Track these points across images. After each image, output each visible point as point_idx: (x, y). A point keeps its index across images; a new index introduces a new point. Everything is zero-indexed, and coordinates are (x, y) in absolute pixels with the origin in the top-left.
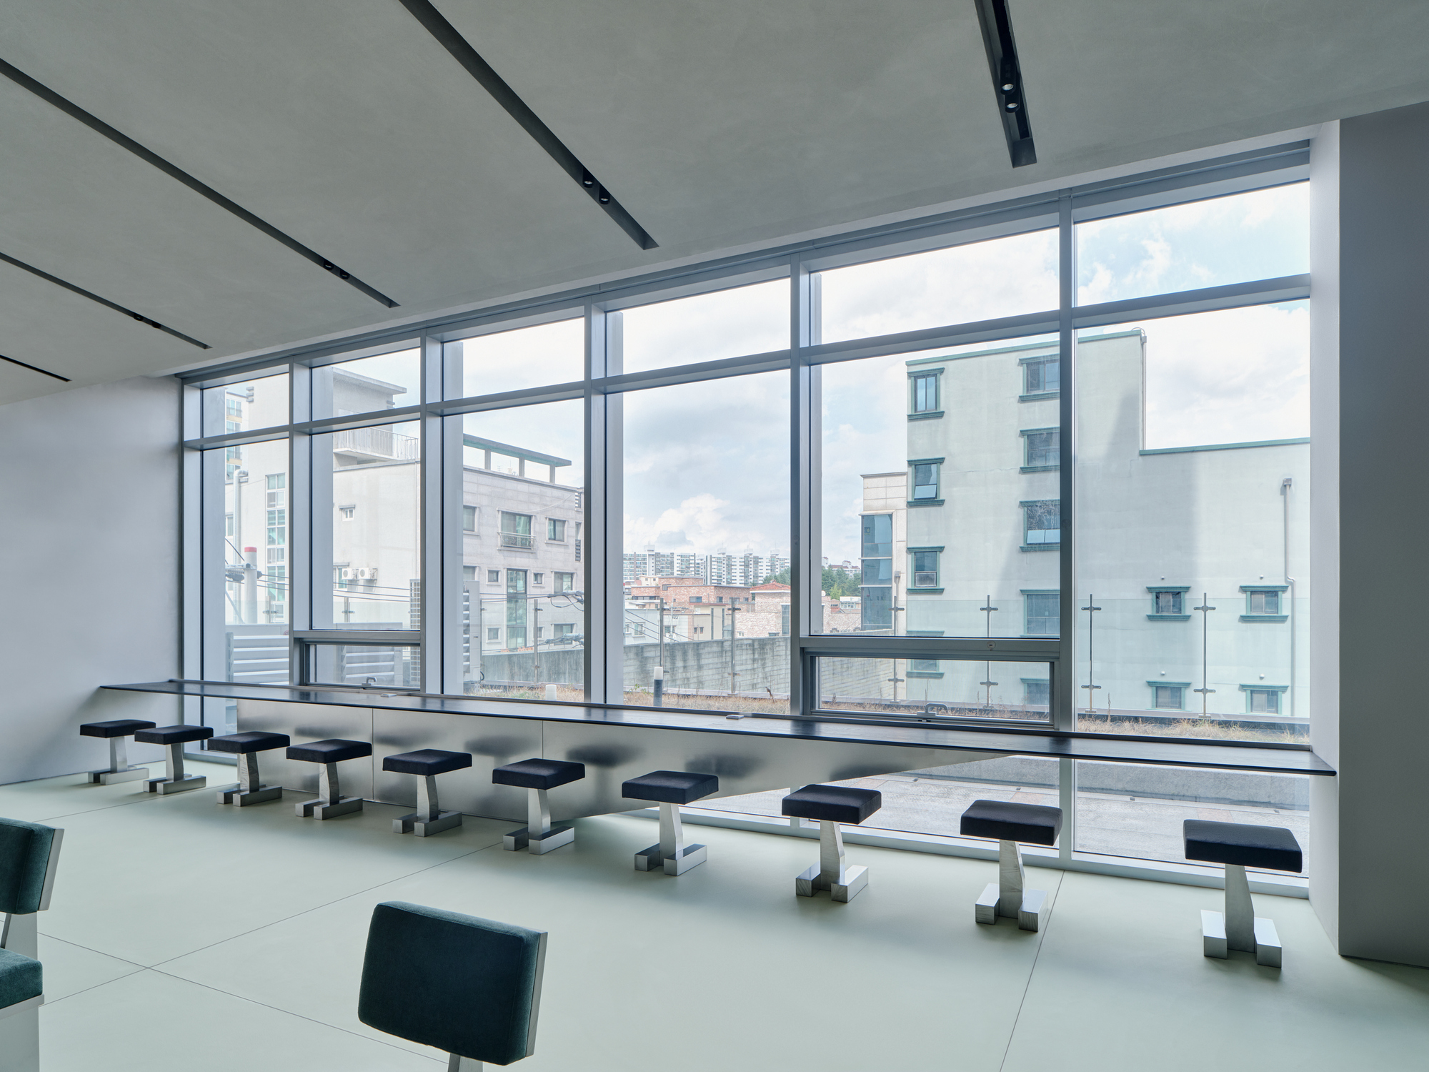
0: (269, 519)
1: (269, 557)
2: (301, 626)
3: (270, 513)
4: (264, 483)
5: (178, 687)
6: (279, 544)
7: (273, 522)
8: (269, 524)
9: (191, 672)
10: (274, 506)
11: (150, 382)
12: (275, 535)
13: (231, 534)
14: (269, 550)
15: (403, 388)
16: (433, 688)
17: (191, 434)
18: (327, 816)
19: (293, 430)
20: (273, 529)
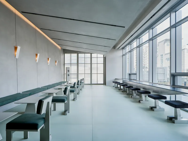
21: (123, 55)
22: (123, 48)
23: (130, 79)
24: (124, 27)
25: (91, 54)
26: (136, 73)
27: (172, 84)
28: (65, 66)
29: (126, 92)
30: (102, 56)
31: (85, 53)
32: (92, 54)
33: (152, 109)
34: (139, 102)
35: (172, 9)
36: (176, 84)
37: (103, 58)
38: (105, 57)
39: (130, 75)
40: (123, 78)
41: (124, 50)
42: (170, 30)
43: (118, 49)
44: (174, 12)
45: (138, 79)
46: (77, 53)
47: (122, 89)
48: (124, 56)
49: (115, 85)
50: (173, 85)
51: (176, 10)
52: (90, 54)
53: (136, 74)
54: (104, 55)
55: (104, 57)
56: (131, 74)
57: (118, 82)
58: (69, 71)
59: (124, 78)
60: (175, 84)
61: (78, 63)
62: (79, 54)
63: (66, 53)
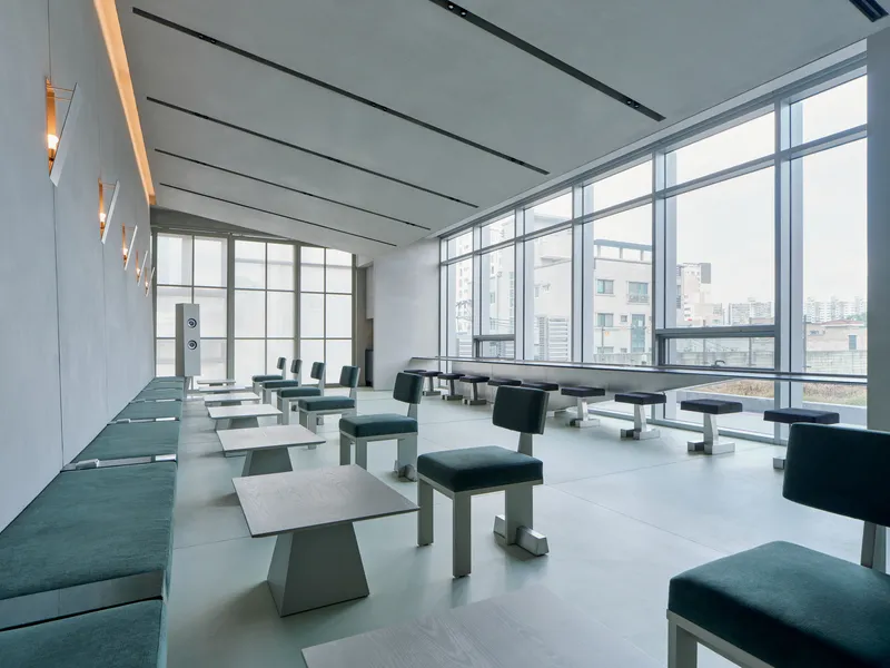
2: (477, 333)
5: (439, 358)
9: (443, 353)
11: (432, 241)
16: (519, 357)
17: (444, 259)
18: (472, 403)
19: (475, 253)
21: (440, 265)
22: (441, 238)
23: (478, 357)
25: (297, 246)
26: (515, 335)
27: (656, 364)
30: (345, 258)
31: (267, 240)
32: (302, 248)
33: (629, 436)
37: (351, 271)
38: (360, 264)
39: (477, 341)
41: (444, 244)
46: (229, 233)
48: (444, 269)
52: (292, 246)
53: (511, 338)
54: (354, 256)
55: (354, 268)
56: (481, 338)
58: (194, 323)
61: (230, 287)
62: (237, 242)
63: (167, 230)
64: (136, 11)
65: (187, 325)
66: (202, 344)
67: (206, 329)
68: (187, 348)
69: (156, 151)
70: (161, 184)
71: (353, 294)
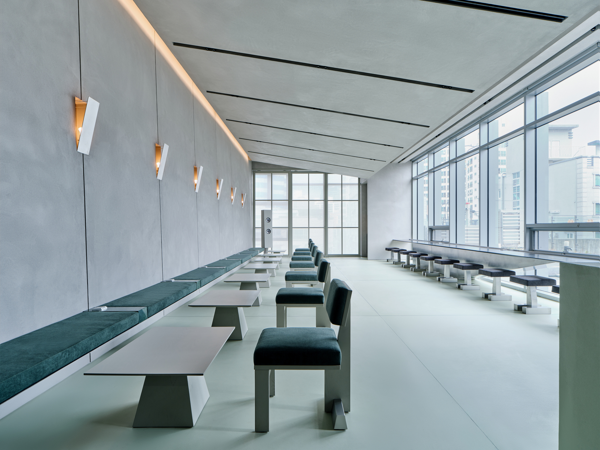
0: (514, 190)
1: (514, 205)
3: (514, 188)
4: (512, 176)
5: (411, 241)
6: (517, 199)
7: (515, 191)
8: (514, 192)
10: (515, 185)
12: (516, 196)
13: (500, 197)
14: (514, 202)
15: (577, 125)
17: (415, 176)
19: (430, 172)
20: (515, 194)
21: (412, 179)
22: (412, 161)
23: (432, 240)
24: (428, 127)
25: (326, 175)
26: (449, 226)
28: (256, 207)
29: (425, 270)
30: (355, 180)
31: (309, 172)
32: (329, 175)
34: (459, 287)
35: (527, 90)
36: (536, 249)
37: (357, 186)
38: (362, 182)
39: (431, 230)
40: (412, 239)
41: (415, 166)
42: (525, 133)
43: (399, 162)
44: (532, 96)
45: (453, 241)
46: (289, 171)
47: (414, 266)
48: (415, 182)
49: (392, 256)
50: (530, 250)
51: (536, 93)
52: (322, 175)
53: (447, 228)
54: (359, 179)
55: (359, 184)
56: (433, 228)
57: (401, 248)
58: (269, 220)
59: (415, 237)
60: (534, 248)
61: (290, 200)
62: (294, 175)
63: (260, 172)
64: (208, 92)
65: (266, 221)
66: (273, 231)
67: (275, 223)
68: (266, 233)
69: (240, 139)
70: (248, 152)
71: (359, 200)
